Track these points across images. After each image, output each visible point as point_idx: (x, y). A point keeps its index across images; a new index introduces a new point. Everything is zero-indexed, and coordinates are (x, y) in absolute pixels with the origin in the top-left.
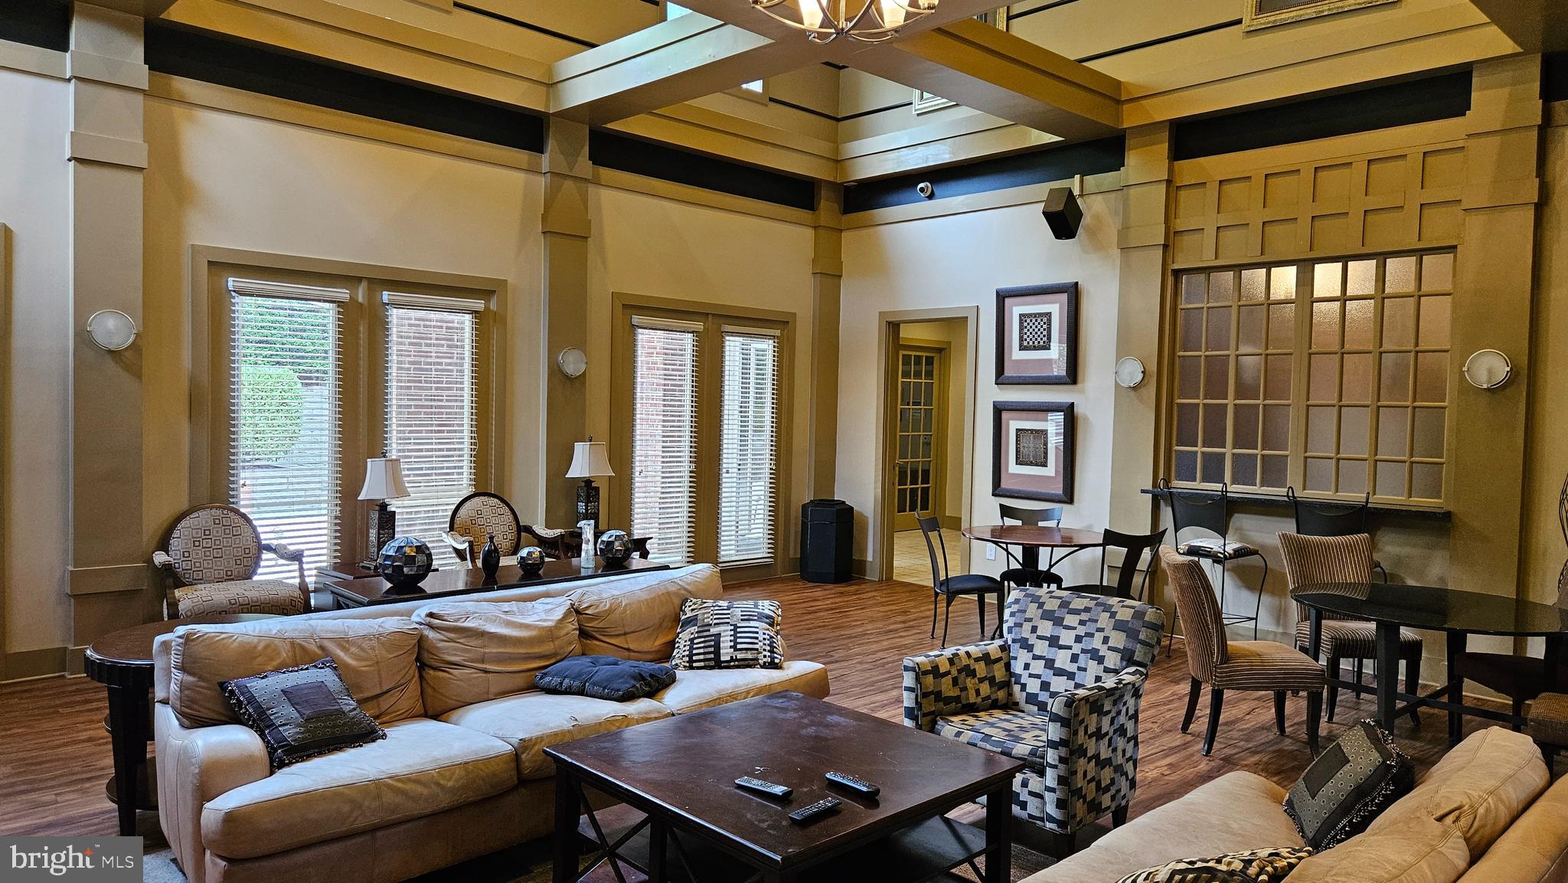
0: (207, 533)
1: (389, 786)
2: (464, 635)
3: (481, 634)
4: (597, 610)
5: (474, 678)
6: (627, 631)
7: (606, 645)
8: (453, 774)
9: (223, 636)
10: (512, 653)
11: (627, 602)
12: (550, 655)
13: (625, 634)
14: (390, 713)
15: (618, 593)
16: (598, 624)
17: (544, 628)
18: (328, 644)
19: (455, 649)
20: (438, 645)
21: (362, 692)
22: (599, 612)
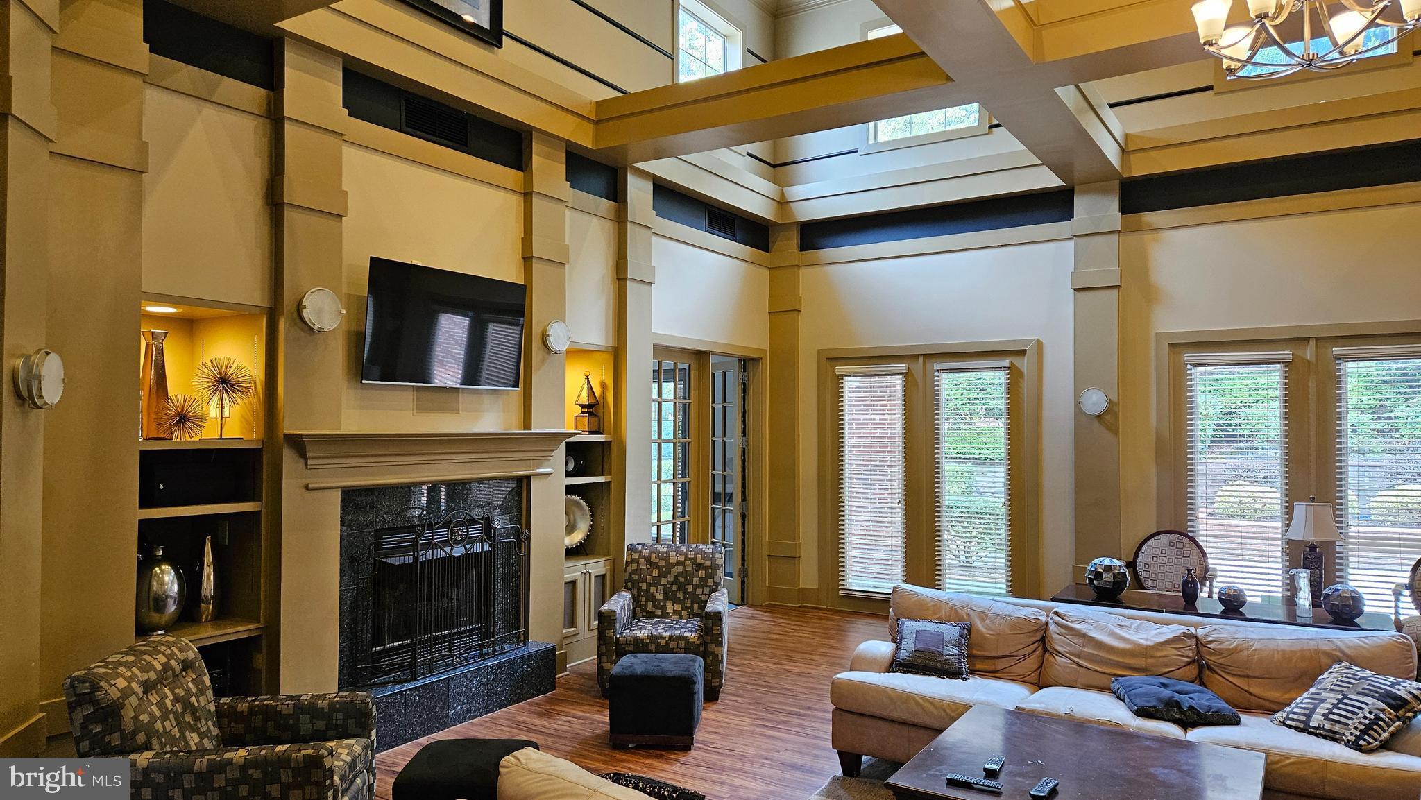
0: (1163, 552)
1: (913, 698)
2: (1071, 633)
3: (1083, 636)
4: (1219, 647)
5: (1068, 667)
6: (1250, 674)
7: (1224, 680)
8: (958, 709)
9: (911, 593)
10: (1103, 657)
11: (1259, 647)
12: (1139, 669)
13: (1248, 677)
14: (1004, 673)
15: (1256, 637)
16: (1218, 659)
17: (1139, 645)
18: (973, 614)
19: (1064, 642)
20: (1053, 636)
21: (985, 651)
22: (1220, 649)
